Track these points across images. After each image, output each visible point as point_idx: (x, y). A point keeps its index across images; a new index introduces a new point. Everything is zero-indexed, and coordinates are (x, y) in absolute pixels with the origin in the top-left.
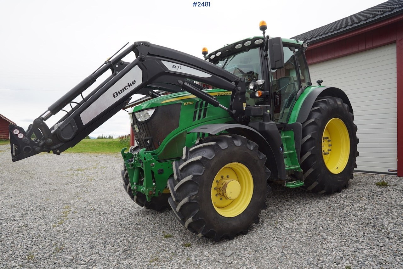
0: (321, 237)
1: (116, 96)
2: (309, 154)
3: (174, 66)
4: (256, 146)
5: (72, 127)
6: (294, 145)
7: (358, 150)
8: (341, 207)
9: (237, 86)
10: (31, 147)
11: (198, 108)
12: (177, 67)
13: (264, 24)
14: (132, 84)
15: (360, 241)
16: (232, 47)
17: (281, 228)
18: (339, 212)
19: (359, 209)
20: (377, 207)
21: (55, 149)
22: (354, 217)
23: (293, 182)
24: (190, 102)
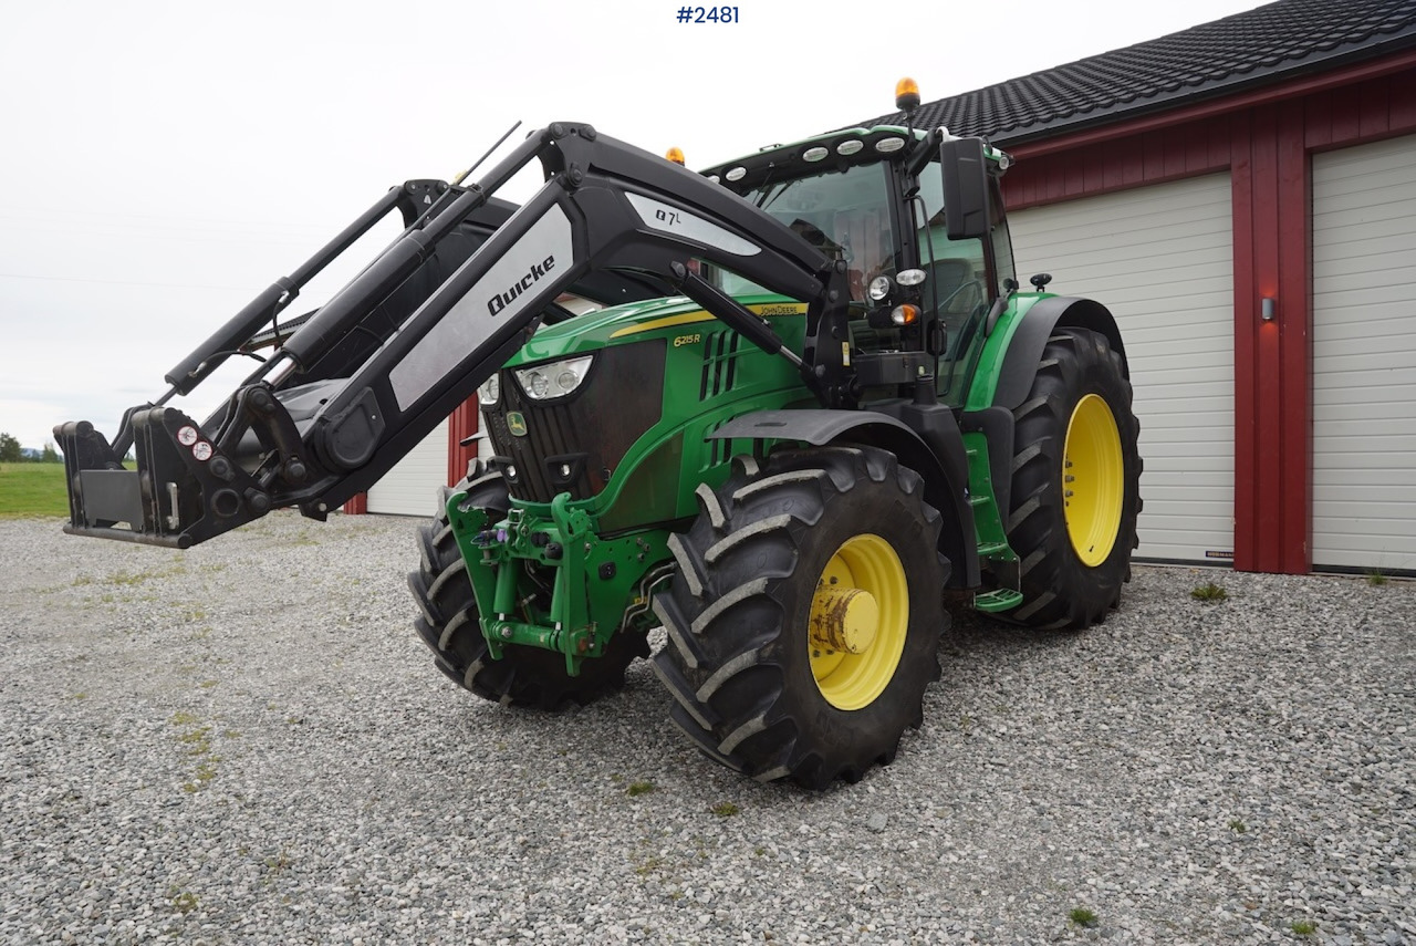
0: (1117, 753)
1: (497, 308)
2: (1032, 505)
3: (661, 214)
4: (919, 480)
5: (368, 417)
6: (988, 479)
7: (1141, 495)
8: (1126, 665)
9: (826, 286)
10: (236, 494)
11: (713, 357)
12: (668, 217)
13: (910, 90)
14: (543, 268)
15: (1228, 753)
16: (791, 155)
17: (984, 735)
18: (1127, 681)
19: (1180, 669)
20: (1224, 659)
21: (310, 499)
22: (1176, 690)
23: (992, 594)
24: (690, 337)
